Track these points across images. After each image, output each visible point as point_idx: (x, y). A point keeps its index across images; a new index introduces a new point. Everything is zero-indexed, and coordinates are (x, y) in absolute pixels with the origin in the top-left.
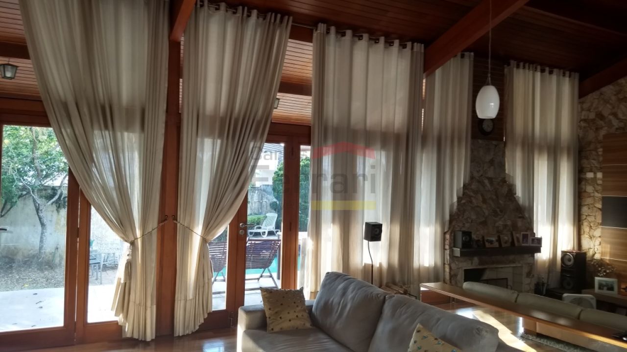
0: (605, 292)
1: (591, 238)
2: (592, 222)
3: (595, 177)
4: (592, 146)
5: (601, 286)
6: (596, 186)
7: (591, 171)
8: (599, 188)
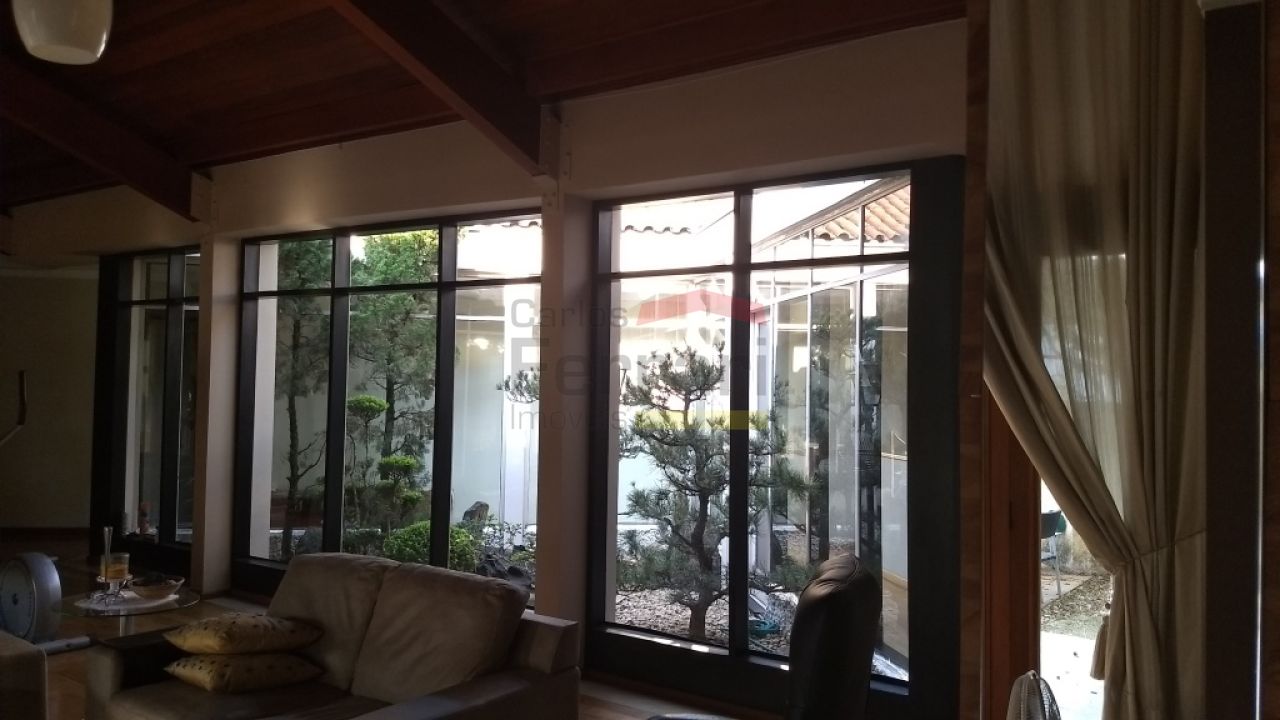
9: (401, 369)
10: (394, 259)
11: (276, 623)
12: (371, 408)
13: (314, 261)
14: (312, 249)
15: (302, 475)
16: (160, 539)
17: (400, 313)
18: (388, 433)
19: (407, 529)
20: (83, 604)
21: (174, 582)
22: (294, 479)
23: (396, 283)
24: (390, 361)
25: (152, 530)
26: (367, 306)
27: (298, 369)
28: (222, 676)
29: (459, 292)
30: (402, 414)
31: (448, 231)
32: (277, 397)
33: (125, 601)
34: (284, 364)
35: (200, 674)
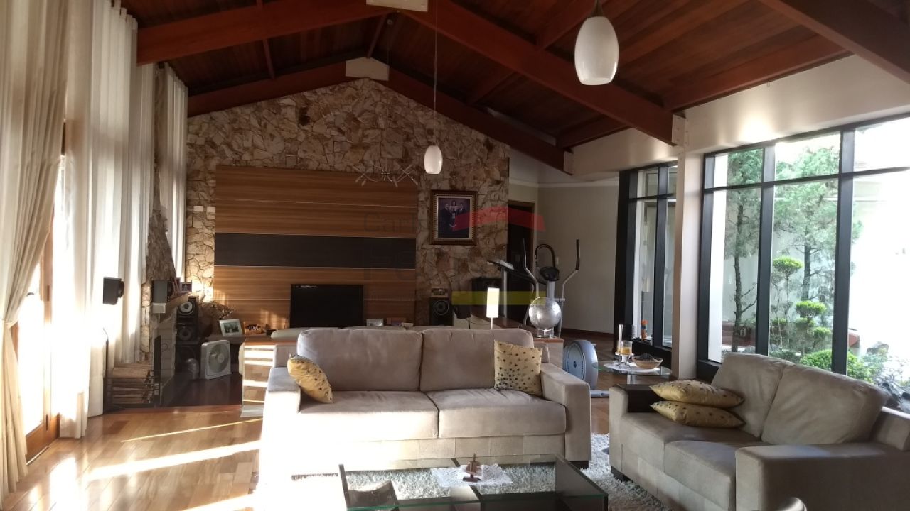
0: (231, 334)
1: (200, 280)
2: (201, 261)
3: (205, 212)
4: (201, 176)
5: (227, 330)
6: (206, 222)
7: (199, 204)
8: (210, 223)
9: (816, 239)
10: (811, 158)
11: (715, 390)
12: (791, 266)
13: (752, 164)
14: (752, 156)
15: (744, 311)
16: (653, 342)
17: (815, 198)
18: (806, 285)
19: (818, 353)
20: (608, 366)
21: (657, 361)
22: (738, 313)
23: (812, 175)
24: (807, 232)
25: (649, 338)
26: (790, 194)
27: (741, 239)
28: (682, 413)
29: (856, 180)
30: (817, 272)
31: (847, 135)
32: (726, 257)
33: (630, 367)
34: (731, 235)
35: (670, 411)
